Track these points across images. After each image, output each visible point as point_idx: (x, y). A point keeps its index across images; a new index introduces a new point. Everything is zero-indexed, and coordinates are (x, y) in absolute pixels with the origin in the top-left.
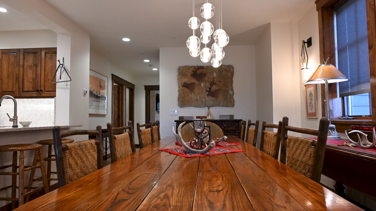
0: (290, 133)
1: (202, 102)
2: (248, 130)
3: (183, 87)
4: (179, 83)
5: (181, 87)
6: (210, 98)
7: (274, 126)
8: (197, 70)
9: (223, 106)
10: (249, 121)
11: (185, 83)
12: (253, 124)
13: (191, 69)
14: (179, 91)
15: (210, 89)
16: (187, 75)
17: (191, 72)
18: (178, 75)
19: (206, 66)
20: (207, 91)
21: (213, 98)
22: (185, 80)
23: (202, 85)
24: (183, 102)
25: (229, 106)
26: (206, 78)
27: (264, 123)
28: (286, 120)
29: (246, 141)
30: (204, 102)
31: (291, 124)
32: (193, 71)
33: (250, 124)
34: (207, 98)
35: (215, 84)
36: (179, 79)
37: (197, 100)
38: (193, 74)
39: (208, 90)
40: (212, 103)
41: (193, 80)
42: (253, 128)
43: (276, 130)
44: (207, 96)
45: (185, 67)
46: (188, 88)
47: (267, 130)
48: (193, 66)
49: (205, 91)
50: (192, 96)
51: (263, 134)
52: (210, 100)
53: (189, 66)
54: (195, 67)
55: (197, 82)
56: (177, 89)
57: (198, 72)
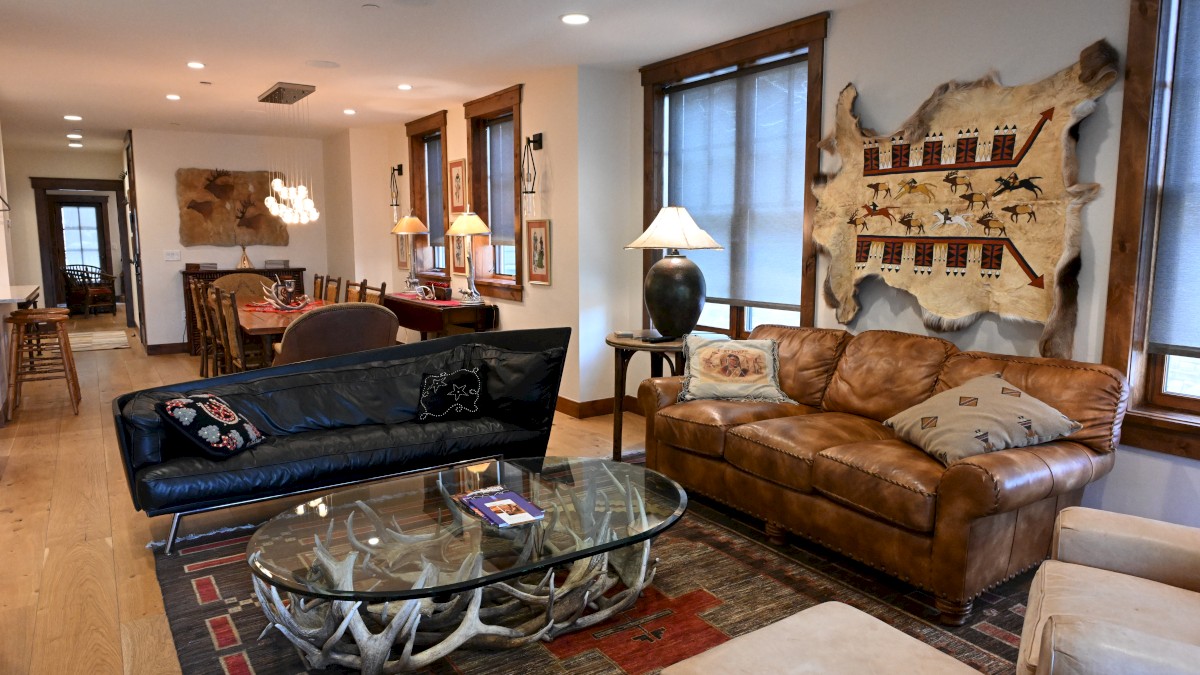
0: (368, 291)
1: (229, 236)
2: (327, 286)
3: (188, 208)
4: (179, 202)
5: (185, 209)
6: (244, 229)
7: (356, 285)
8: (215, 178)
9: (268, 244)
10: (328, 277)
11: (193, 201)
12: (333, 280)
13: (205, 176)
14: (181, 216)
15: (243, 213)
16: (196, 187)
17: (203, 181)
18: (178, 187)
19: (234, 172)
20: (238, 217)
21: (251, 230)
22: (193, 195)
23: (228, 206)
24: (190, 237)
25: (280, 245)
26: (235, 193)
27: (348, 281)
28: (365, 281)
29: (326, 299)
30: (233, 237)
31: (369, 284)
32: (208, 179)
33: (328, 280)
34: (238, 230)
35: (253, 205)
36: (179, 194)
37: (219, 233)
38: (208, 185)
39: (240, 215)
40: (247, 238)
41: (210, 197)
42: (335, 285)
43: (358, 288)
44: (239, 225)
45: (191, 171)
46: (199, 211)
47: (351, 288)
48: (208, 170)
49: (233, 218)
50: (208, 225)
51: (347, 291)
52: (244, 234)
53: (199, 170)
54: (211, 171)
55: (216, 200)
56: (176, 212)
57: (219, 181)
